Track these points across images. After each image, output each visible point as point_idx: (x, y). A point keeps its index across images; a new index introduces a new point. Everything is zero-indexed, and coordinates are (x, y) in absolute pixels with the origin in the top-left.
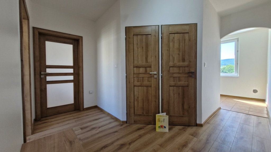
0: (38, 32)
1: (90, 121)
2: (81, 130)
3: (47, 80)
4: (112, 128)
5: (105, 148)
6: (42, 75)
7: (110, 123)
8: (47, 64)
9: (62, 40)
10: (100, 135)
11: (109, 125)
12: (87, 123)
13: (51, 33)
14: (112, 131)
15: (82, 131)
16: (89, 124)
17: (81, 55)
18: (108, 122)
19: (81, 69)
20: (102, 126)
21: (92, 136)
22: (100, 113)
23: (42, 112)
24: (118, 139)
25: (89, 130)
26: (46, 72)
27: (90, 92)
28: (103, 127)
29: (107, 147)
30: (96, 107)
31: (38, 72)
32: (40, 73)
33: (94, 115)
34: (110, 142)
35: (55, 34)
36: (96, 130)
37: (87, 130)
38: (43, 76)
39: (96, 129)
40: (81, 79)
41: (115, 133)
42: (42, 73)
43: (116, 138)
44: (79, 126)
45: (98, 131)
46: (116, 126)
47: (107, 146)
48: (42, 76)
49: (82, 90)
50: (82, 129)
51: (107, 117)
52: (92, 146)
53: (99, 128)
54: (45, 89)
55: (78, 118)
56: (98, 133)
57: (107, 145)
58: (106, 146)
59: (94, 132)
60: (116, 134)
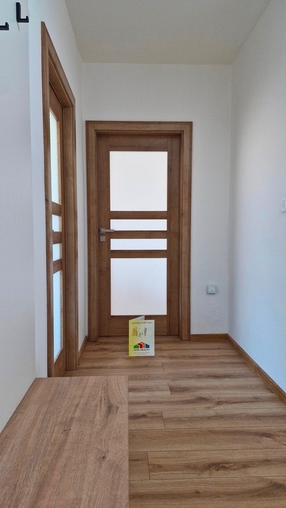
0: (95, 130)
1: (199, 376)
2: (168, 393)
3: (112, 248)
4: (257, 417)
5: (217, 470)
6: (102, 235)
7: (256, 400)
8: (113, 208)
9: (144, 141)
10: (215, 425)
11: (252, 406)
12: (190, 378)
13: (120, 128)
14: (256, 429)
15: (172, 396)
16: (193, 383)
17: (186, 179)
18: (250, 396)
19: (184, 220)
20: (228, 402)
21: (192, 419)
22: (234, 360)
23: (100, 324)
24: (267, 460)
25: (188, 399)
26: (109, 228)
27: (210, 290)
28: (229, 406)
29: (225, 468)
30: (225, 339)
31: (94, 228)
32: (99, 231)
33: (215, 361)
34: (237, 457)
35: (127, 128)
36: (209, 408)
37: (184, 399)
38: (104, 237)
39: (208, 405)
40: (184, 249)
41: (265, 439)
42: (102, 231)
43: (260, 456)
44: (168, 381)
45: (211, 413)
46: (271, 416)
47: (227, 465)
48: (103, 239)
49: (187, 279)
50: (172, 389)
51: (252, 379)
52: (185, 449)
53: (219, 403)
54: (107, 268)
55: (171, 358)
56: (209, 418)
57: (226, 463)
58: (222, 463)
59: (200, 410)
60: (267, 441)
